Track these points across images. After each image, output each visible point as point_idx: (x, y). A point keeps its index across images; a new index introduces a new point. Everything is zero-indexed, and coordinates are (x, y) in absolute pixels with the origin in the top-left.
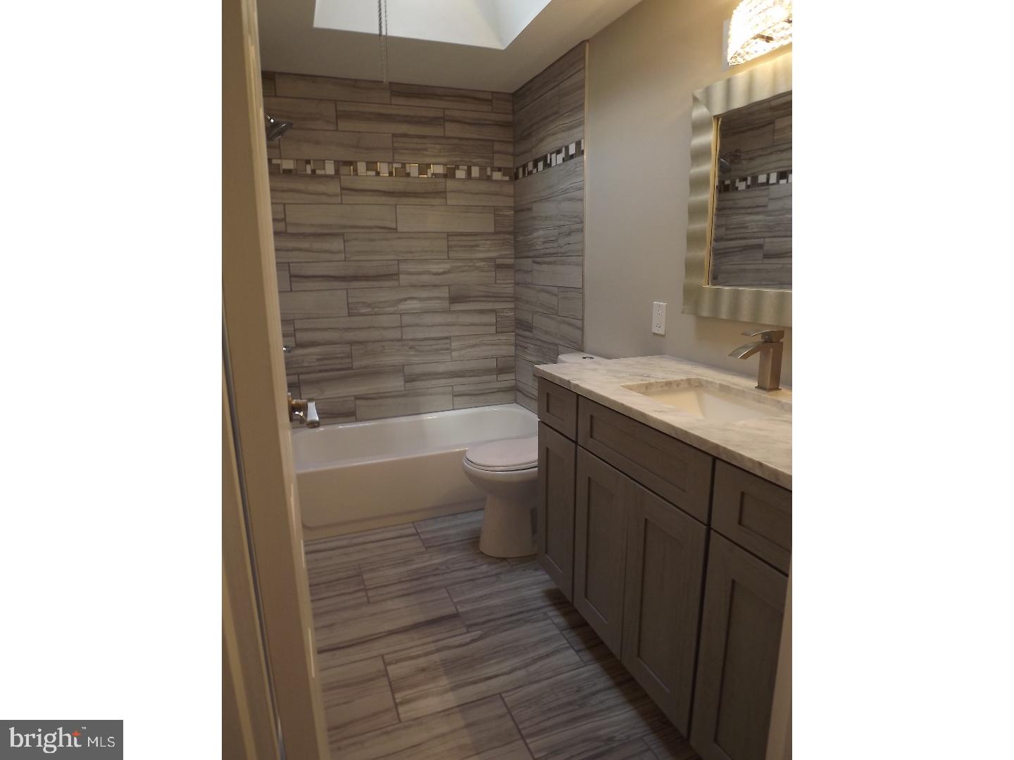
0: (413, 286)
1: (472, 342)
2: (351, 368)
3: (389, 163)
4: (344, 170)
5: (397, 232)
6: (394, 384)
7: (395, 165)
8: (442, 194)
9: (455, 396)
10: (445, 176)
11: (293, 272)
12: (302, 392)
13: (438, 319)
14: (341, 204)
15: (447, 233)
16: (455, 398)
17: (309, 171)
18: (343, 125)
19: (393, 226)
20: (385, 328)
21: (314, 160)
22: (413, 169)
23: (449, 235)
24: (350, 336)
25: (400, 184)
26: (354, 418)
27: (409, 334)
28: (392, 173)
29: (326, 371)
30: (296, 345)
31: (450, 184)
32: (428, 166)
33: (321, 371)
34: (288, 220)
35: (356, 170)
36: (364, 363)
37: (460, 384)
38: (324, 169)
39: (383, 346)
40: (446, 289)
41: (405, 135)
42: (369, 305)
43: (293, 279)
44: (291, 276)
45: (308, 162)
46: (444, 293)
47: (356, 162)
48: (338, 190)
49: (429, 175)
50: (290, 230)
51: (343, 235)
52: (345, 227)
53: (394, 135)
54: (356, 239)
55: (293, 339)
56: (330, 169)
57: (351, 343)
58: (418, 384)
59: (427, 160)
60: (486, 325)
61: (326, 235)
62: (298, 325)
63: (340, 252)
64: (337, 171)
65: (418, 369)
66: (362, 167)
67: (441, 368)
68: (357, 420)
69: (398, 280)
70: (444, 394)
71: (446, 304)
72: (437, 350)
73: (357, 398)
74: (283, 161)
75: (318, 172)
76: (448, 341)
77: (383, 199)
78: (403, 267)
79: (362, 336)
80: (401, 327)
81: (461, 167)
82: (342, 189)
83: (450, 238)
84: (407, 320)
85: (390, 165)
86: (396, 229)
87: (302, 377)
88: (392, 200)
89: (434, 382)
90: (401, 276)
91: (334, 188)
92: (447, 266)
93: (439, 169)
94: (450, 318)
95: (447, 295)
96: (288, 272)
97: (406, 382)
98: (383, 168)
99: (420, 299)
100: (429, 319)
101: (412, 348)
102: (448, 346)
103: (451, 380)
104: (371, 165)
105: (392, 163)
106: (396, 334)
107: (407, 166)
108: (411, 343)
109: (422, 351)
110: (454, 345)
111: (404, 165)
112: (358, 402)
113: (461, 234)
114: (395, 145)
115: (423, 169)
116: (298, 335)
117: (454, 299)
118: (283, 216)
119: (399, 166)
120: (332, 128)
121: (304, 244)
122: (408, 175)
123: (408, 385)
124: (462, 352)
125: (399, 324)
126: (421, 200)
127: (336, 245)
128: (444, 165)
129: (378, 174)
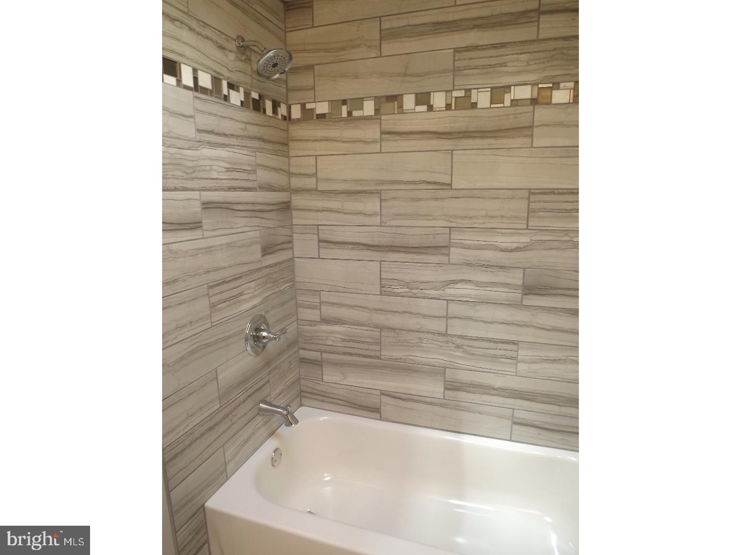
0: (469, 264)
1: (553, 354)
2: (379, 358)
3: (447, 91)
4: (386, 107)
5: (452, 189)
6: (432, 388)
7: (456, 94)
8: (527, 130)
9: (515, 423)
10: (534, 101)
11: (322, 236)
12: (324, 373)
13: (503, 314)
14: (381, 152)
15: (530, 189)
16: (515, 427)
17: (344, 114)
18: (389, 47)
19: (447, 180)
20: (424, 316)
21: (351, 99)
22: (483, 99)
23: (531, 192)
24: (380, 319)
25: (460, 120)
26: (377, 415)
27: (457, 328)
28: (451, 105)
29: (350, 354)
30: (321, 319)
31: (542, 114)
32: (507, 88)
33: (345, 354)
34: (319, 176)
35: (401, 106)
36: (396, 354)
37: (524, 410)
38: (362, 109)
39: (420, 338)
40: (519, 274)
41: (476, 48)
42: (407, 285)
43: (321, 244)
44: (320, 241)
45: (344, 102)
46: (517, 278)
47: (402, 95)
48: (378, 136)
49: (507, 103)
50: (322, 186)
51: (379, 192)
52: (382, 182)
53: (457, 50)
54: (394, 198)
55: (318, 312)
56: (369, 108)
57: (382, 328)
58: (462, 395)
59: (506, 80)
61: (359, 192)
62: (325, 297)
63: (374, 214)
64: (377, 111)
65: (464, 376)
66: (409, 102)
67: (499, 382)
68: (381, 419)
69: (448, 255)
70: (500, 417)
71: (517, 296)
72: (495, 357)
73: (384, 393)
74: (317, 104)
75: (356, 113)
76: (514, 347)
77: (435, 143)
78: (456, 236)
79: (395, 321)
80: (447, 317)
81: (562, 85)
82: (382, 133)
83: (532, 198)
84: (454, 309)
85: (449, 94)
86: (450, 185)
87: (325, 355)
88: (446, 144)
89: (487, 398)
90: (452, 250)
91: (372, 132)
92: (525, 239)
93: (524, 93)
94: (522, 316)
95: (520, 282)
96: (317, 236)
97: (446, 389)
98: (439, 100)
99: (477, 284)
100: (485, 312)
101: (458, 347)
102: (514, 354)
103: (512, 401)
104: (423, 99)
105: (451, 91)
106: (439, 326)
107: (474, 92)
108: (459, 341)
109: (474, 354)
110: (523, 354)
111: (468, 91)
112: (384, 398)
113: (553, 192)
114: (458, 64)
115: (498, 94)
116: (324, 308)
117: (529, 290)
118: (314, 171)
119: (461, 94)
120: (374, 55)
121: (334, 204)
122: (474, 106)
123: (448, 393)
124: (535, 367)
125: (445, 315)
126: (492, 141)
127: (372, 205)
128: (534, 84)
129: (430, 108)
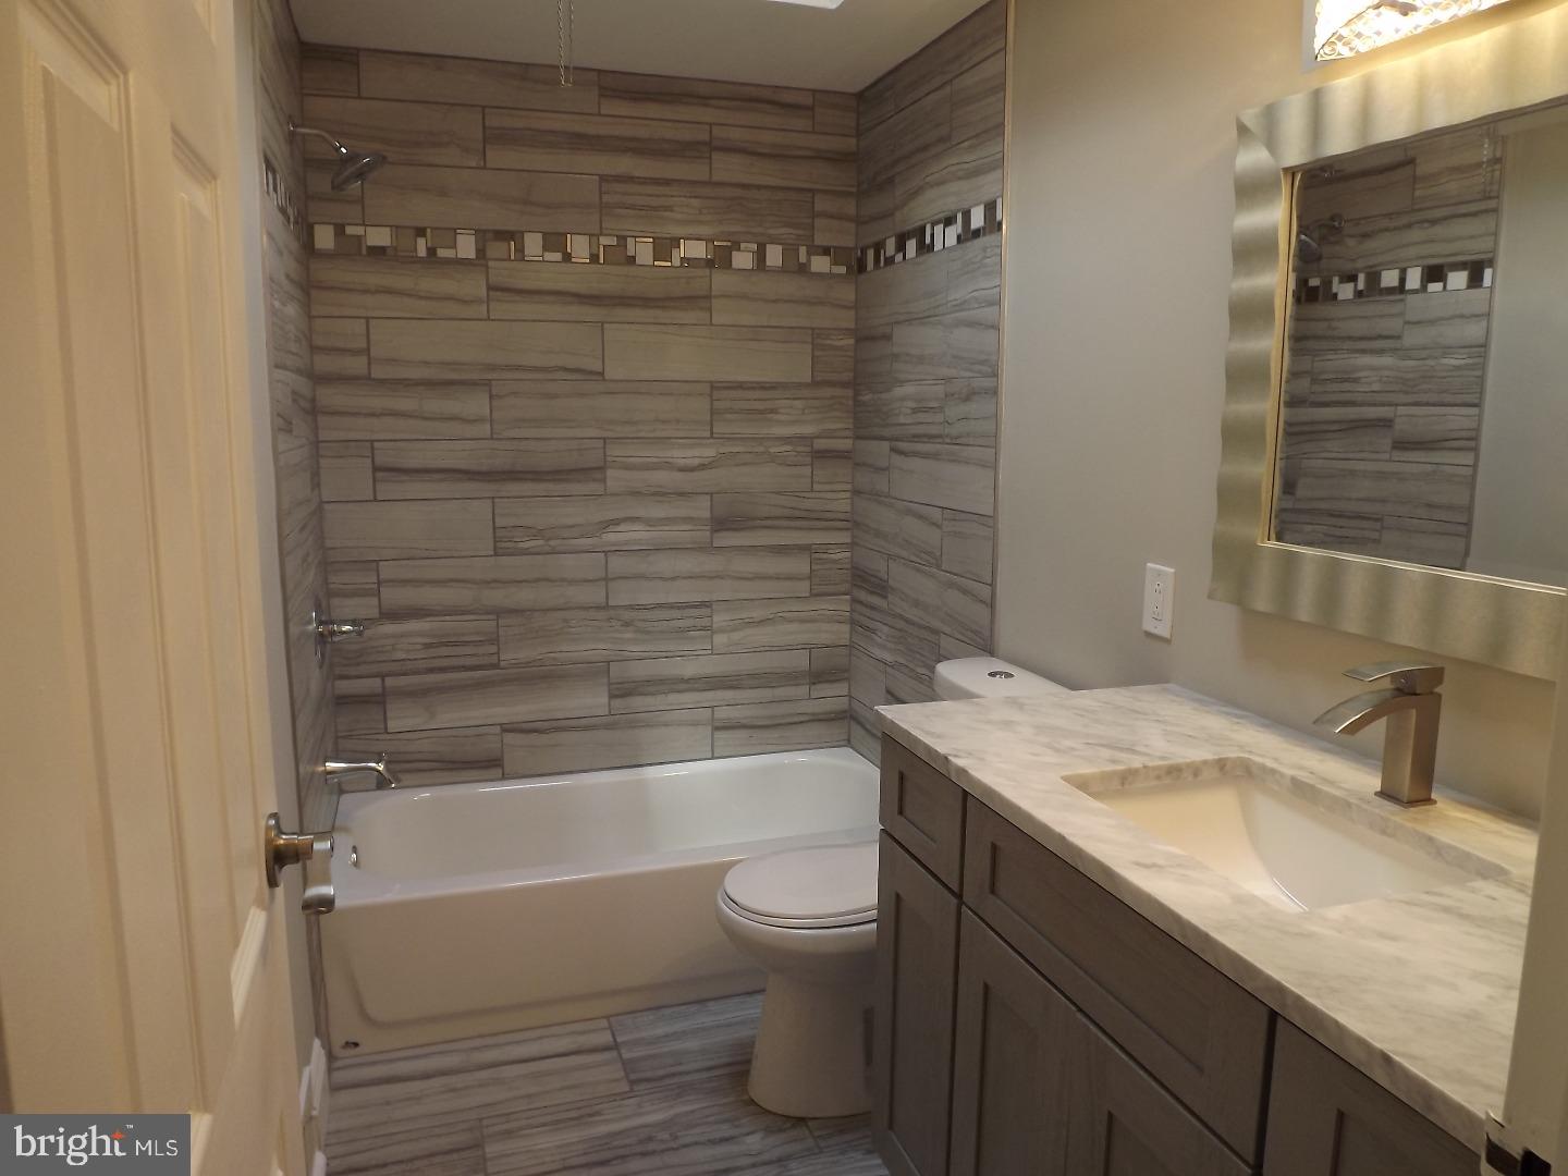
0: (636, 494)
1: (757, 614)
2: (496, 666)
3: (591, 235)
4: (496, 249)
5: (604, 380)
6: (591, 700)
7: (604, 241)
8: (700, 300)
9: (717, 729)
10: (709, 263)
11: (379, 460)
12: (389, 714)
13: (686, 563)
14: (489, 319)
15: (711, 382)
16: (718, 735)
17: (422, 252)
18: (496, 156)
19: (597, 366)
20: (572, 582)
21: (433, 229)
22: (643, 251)
23: (714, 386)
24: (496, 597)
25: (611, 279)
26: (497, 772)
27: (623, 595)
28: (598, 256)
29: (442, 670)
30: (380, 613)
31: (720, 280)
32: (675, 242)
33: (431, 670)
34: (373, 353)
35: (520, 250)
36: (525, 654)
37: (729, 704)
38: (454, 246)
39: (566, 621)
40: (705, 502)
41: (629, 179)
42: (538, 533)
43: (380, 475)
44: (376, 469)
45: (421, 232)
46: (701, 509)
47: (522, 233)
48: (483, 292)
49: (677, 262)
50: (377, 372)
51: (488, 383)
52: (492, 368)
53: (603, 178)
54: (515, 394)
55: (375, 601)
56: (466, 247)
57: (498, 612)
58: (637, 702)
59: (676, 231)
60: (789, 578)
61: (451, 383)
62: (387, 571)
63: (479, 420)
64: (481, 252)
65: (639, 670)
66: (533, 244)
67: (689, 669)
68: (504, 777)
69: (604, 480)
70: (695, 724)
71: (703, 535)
72: (681, 630)
73: (507, 729)
74: (368, 229)
75: (442, 253)
76: (704, 611)
77: (576, 311)
78: (615, 451)
79: (524, 596)
80: (606, 579)
81: (743, 246)
82: (490, 288)
83: (716, 394)
84: (618, 564)
85: (595, 238)
86: (602, 374)
87: (389, 681)
88: (592, 313)
89: (673, 698)
90: (610, 473)
91: (474, 286)
92: (710, 452)
93: (697, 250)
94: (712, 563)
95: (707, 514)
96: (369, 460)
97: (612, 696)
98: (579, 247)
99: (650, 522)
100: (665, 564)
101: (627, 624)
102: (705, 622)
103: (710, 695)
104: (555, 241)
105: (598, 236)
106: (594, 595)
107: (630, 241)
108: (627, 615)
109: (648, 632)
110: (720, 619)
111: (622, 239)
112: (509, 738)
113: (741, 386)
114: (606, 198)
115: (664, 248)
116: (386, 592)
117: (721, 523)
118: (365, 346)
119: (613, 241)
120: (474, 164)
121: (405, 403)
122: (632, 260)
123: (617, 703)
124: (736, 636)
125: (604, 575)
126: (658, 312)
127: (476, 404)
128: (709, 240)
129: (567, 257)
